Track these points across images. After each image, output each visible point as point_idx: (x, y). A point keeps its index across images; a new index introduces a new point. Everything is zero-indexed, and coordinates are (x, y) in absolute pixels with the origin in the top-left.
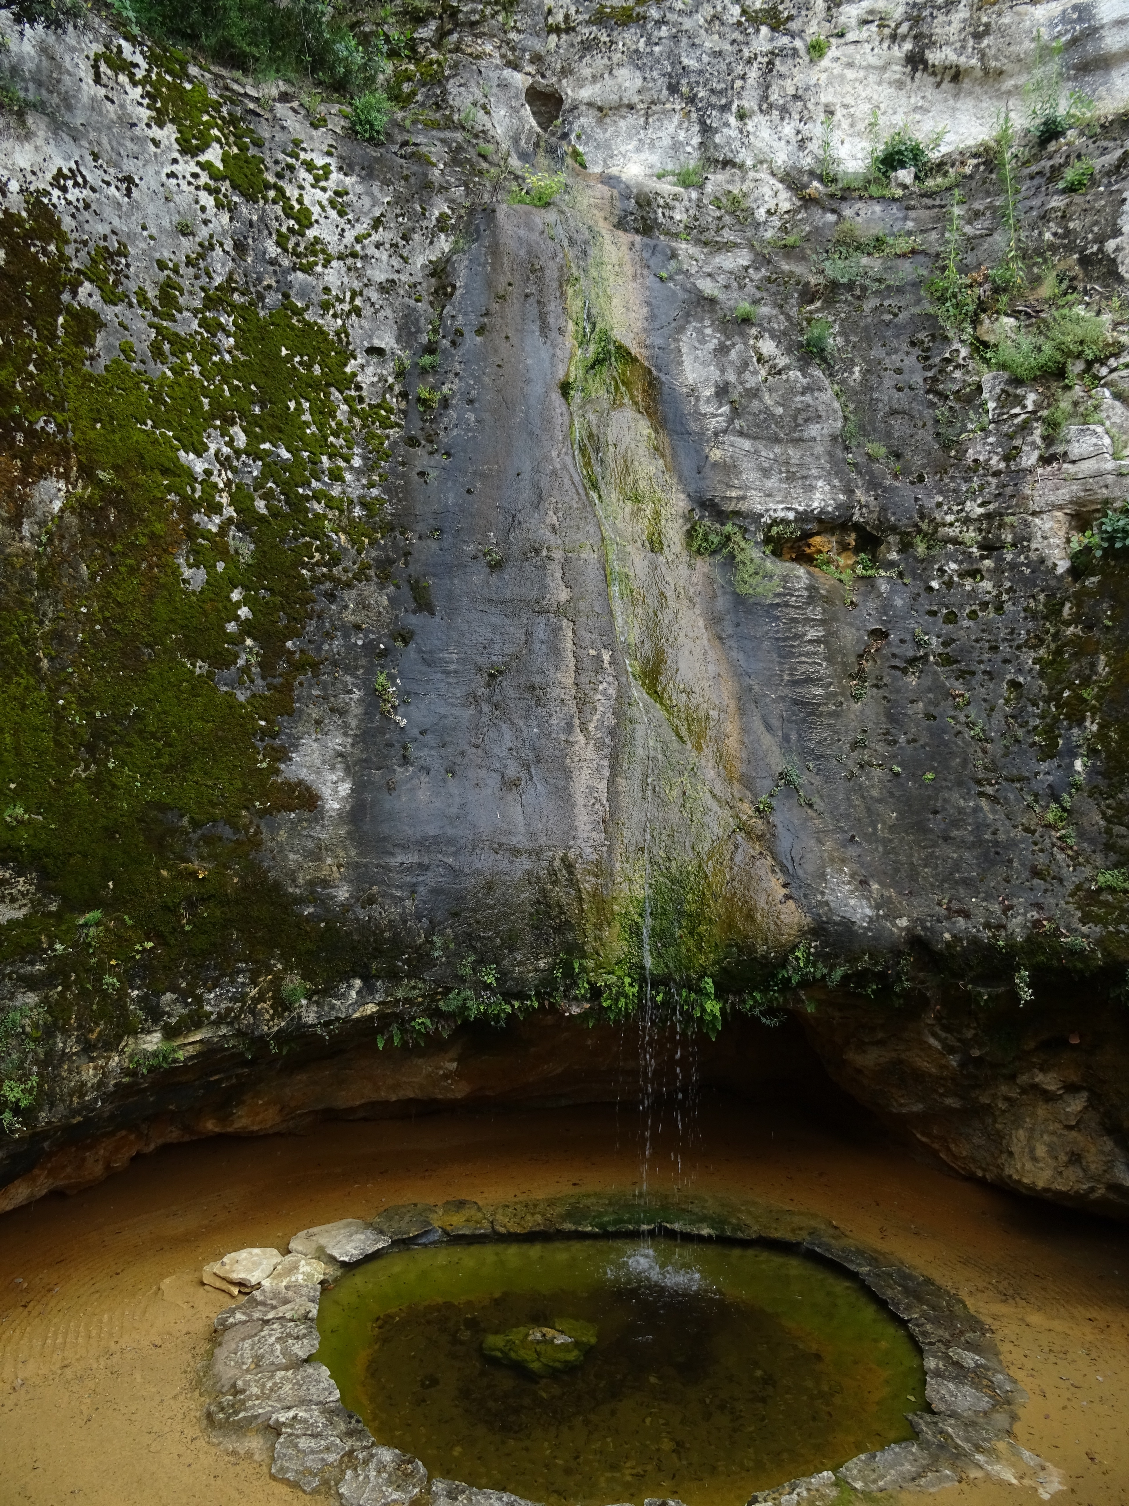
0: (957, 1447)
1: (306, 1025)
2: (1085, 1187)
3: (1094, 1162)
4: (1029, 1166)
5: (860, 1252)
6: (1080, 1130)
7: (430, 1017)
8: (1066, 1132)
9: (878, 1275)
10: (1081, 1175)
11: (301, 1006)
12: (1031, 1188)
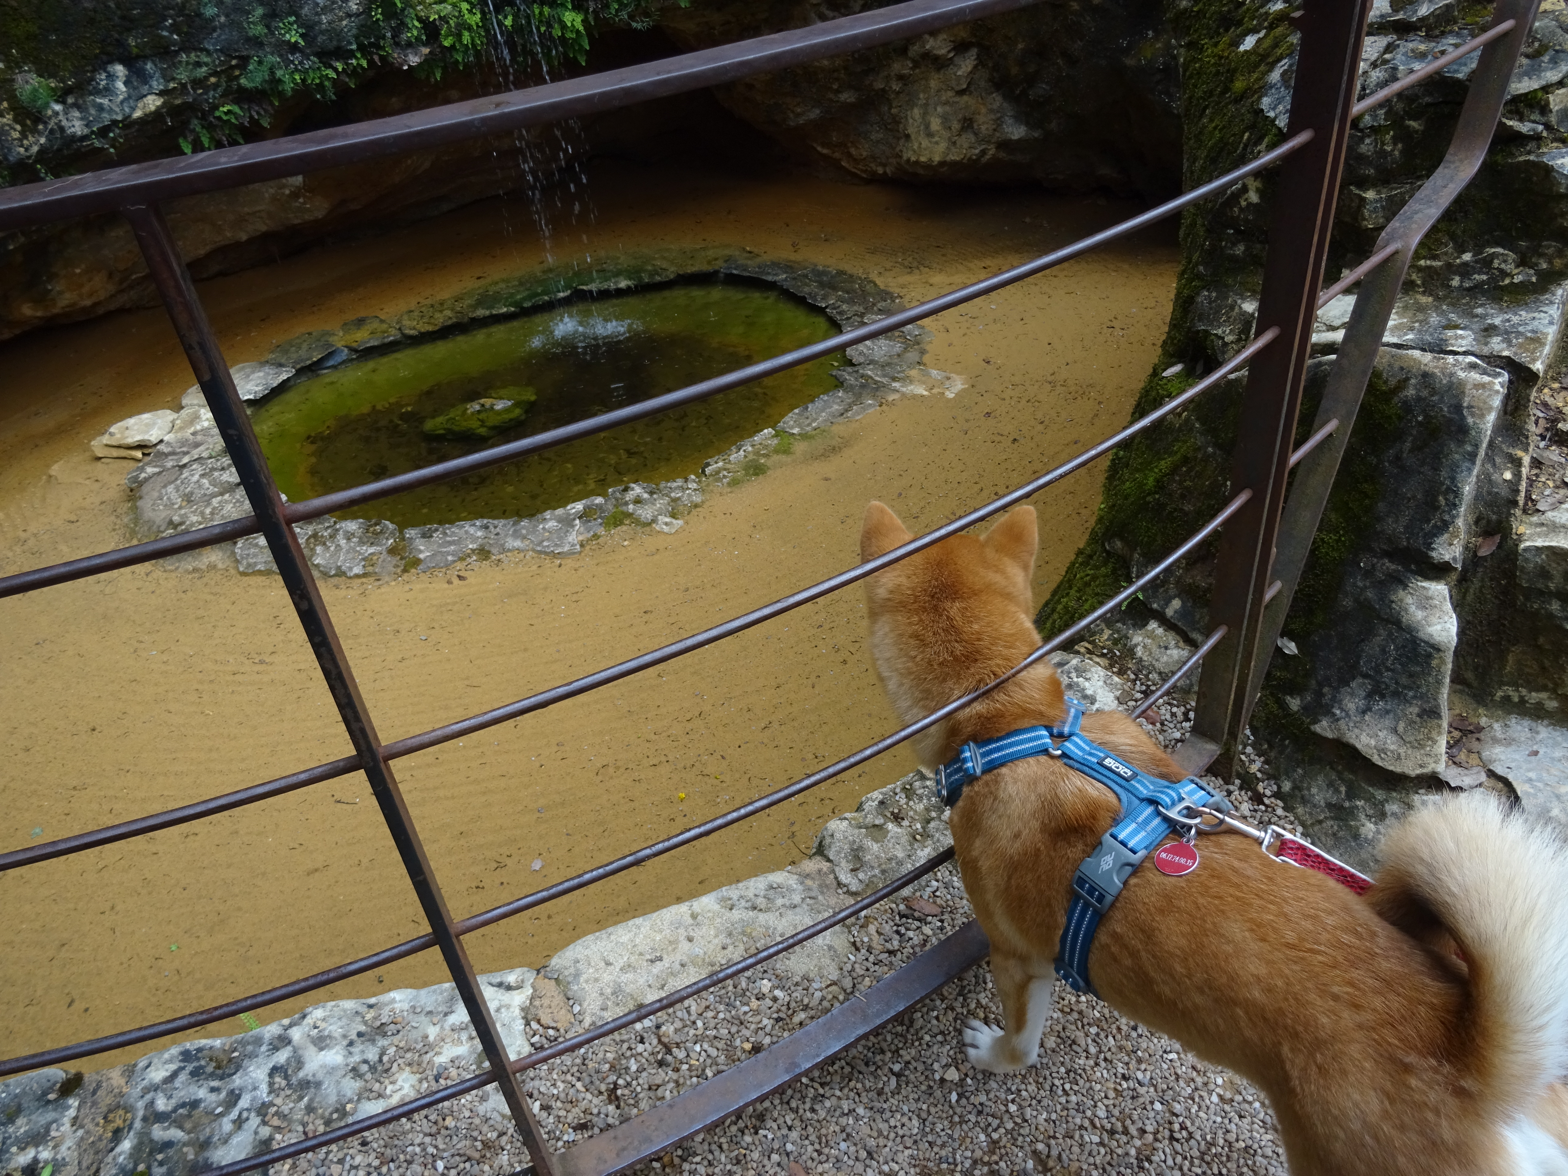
0: (876, 382)
1: (73, 138)
2: (977, 151)
3: (984, 124)
4: (925, 143)
5: (775, 265)
6: (970, 94)
7: (236, 102)
8: (957, 99)
9: (794, 279)
10: (973, 139)
11: (56, 114)
12: (928, 166)
